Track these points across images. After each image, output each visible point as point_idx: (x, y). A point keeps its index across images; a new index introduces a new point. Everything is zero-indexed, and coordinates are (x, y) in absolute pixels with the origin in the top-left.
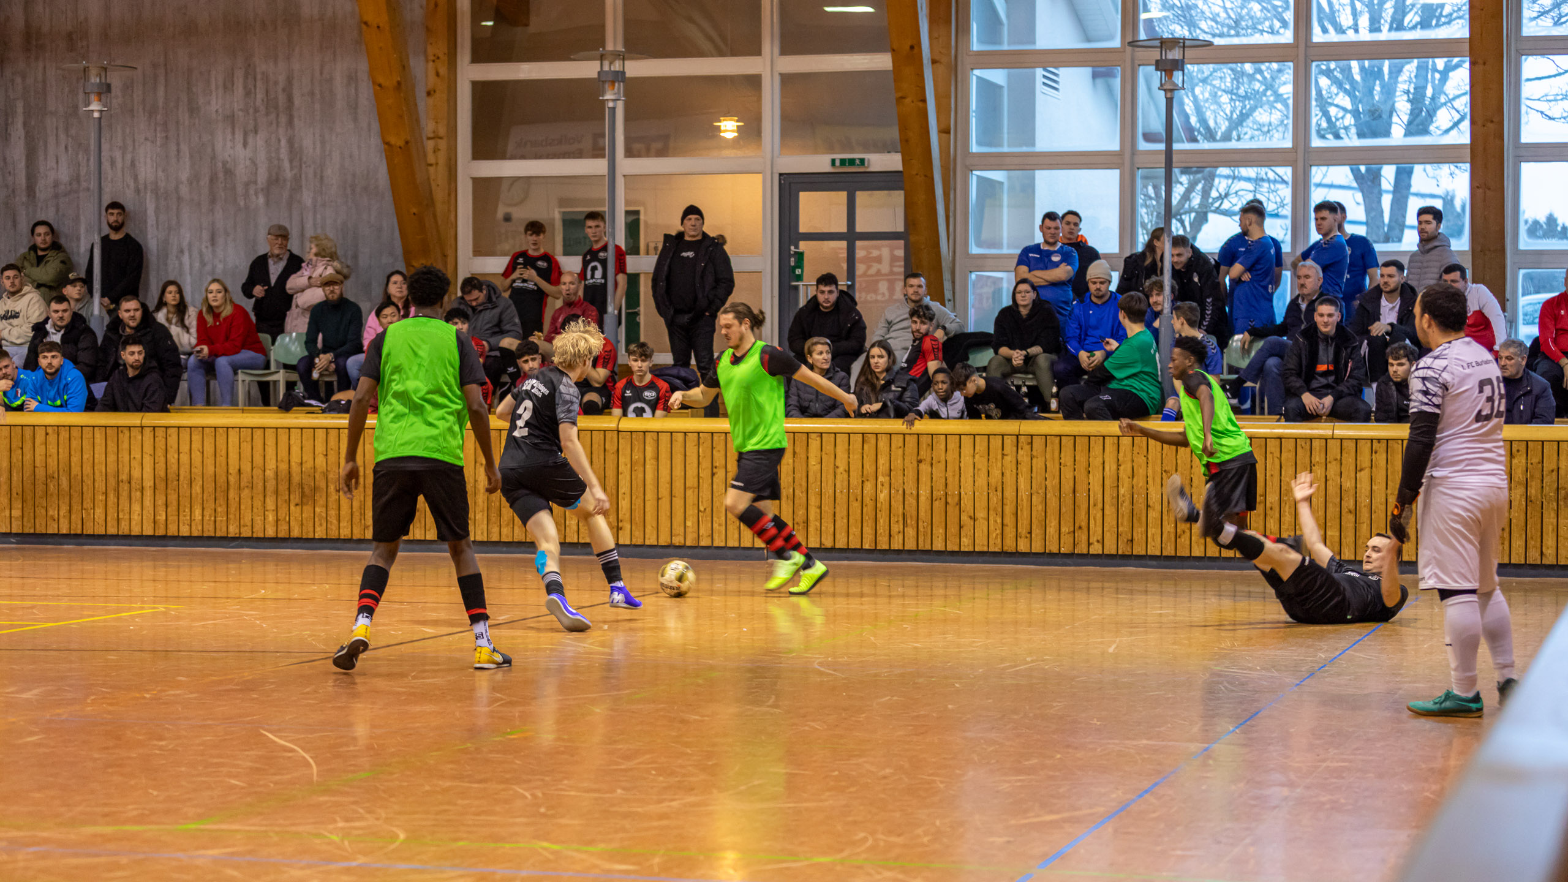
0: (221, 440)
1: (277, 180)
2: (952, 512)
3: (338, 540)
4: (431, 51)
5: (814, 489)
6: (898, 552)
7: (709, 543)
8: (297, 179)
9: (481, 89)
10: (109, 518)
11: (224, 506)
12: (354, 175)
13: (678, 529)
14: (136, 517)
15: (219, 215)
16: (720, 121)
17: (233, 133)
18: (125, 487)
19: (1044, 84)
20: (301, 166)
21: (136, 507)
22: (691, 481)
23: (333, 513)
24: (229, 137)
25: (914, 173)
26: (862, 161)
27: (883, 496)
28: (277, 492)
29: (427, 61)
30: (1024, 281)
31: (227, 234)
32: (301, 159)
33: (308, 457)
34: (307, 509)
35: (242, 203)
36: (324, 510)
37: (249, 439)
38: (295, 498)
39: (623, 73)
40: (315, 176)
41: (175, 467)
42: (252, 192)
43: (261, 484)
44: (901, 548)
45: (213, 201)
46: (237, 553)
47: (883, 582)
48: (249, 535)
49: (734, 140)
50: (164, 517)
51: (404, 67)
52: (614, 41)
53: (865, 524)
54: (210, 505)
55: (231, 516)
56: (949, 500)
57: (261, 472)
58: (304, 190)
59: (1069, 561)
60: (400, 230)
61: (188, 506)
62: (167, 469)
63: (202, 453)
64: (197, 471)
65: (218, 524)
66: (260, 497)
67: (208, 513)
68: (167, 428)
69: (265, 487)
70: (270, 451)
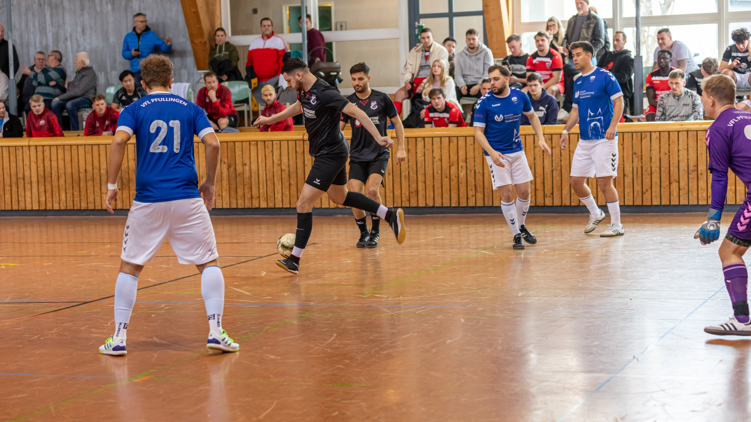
0: (74, 153)
5: (421, 171)
6: (473, 208)
10: (13, 200)
11: (78, 192)
14: (28, 199)
15: (87, 17)
18: (21, 182)
27: (462, 174)
31: (91, 28)
34: (125, 192)
35: (99, 10)
37: (90, 151)
41: (49, 169)
42: (105, 3)
43: (98, 178)
44: (474, 205)
45: (83, 9)
46: (86, 218)
47: (464, 226)
48: (93, 208)
50: (44, 199)
53: (452, 192)
54: (70, 191)
55: (82, 197)
57: (98, 171)
61: (58, 192)
62: (44, 171)
63: (64, 160)
64: (61, 171)
65: (75, 201)
66: (99, 186)
67: (68, 196)
68: (43, 146)
69: (100, 180)
70: (103, 158)
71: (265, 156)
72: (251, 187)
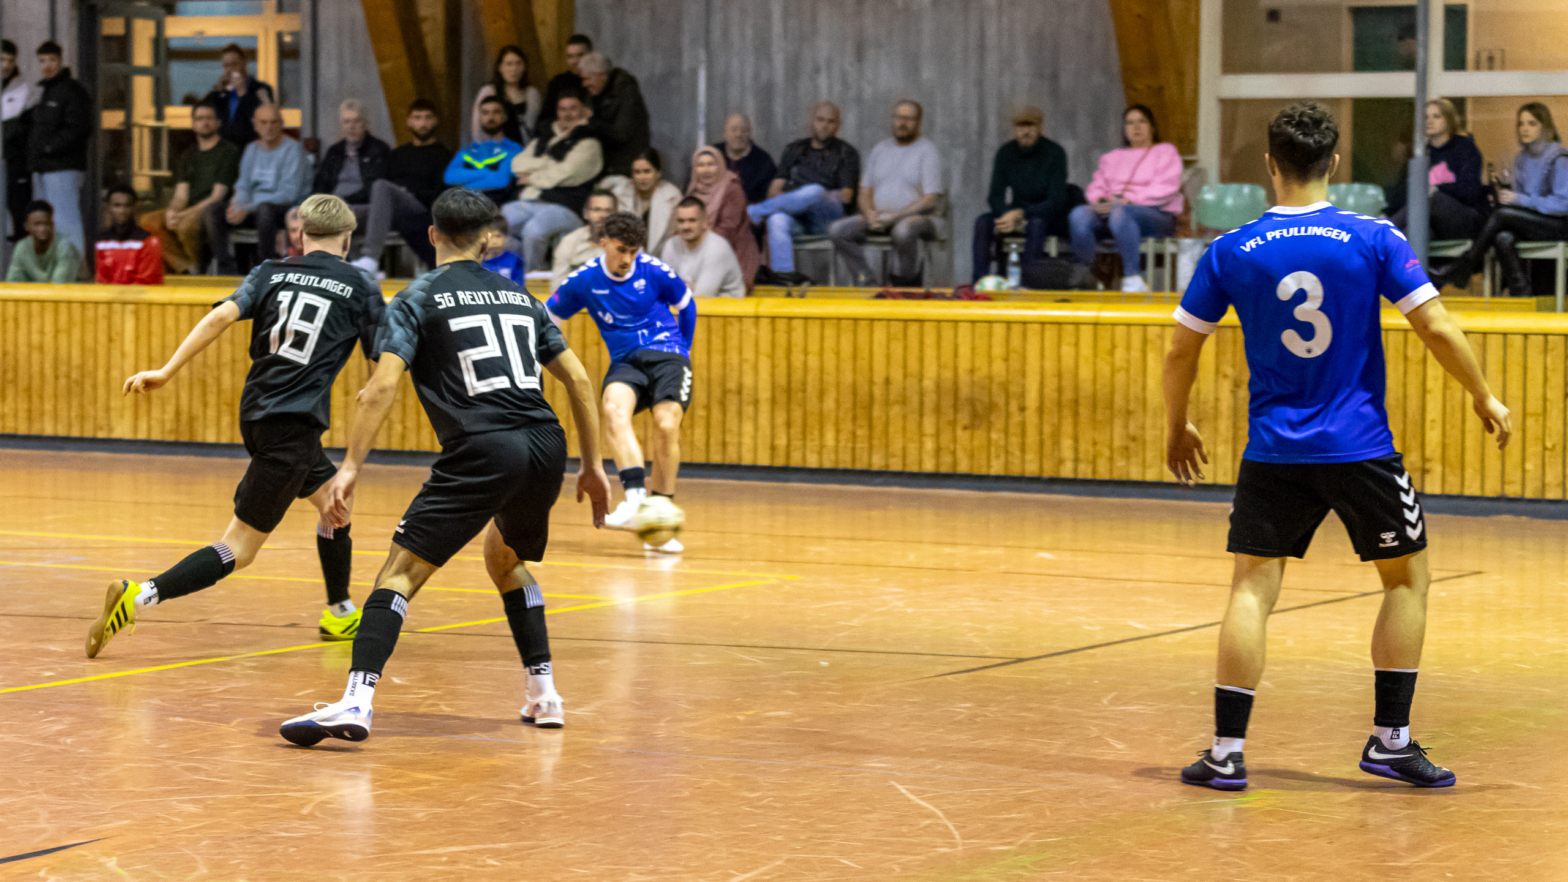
0: (863, 336)
3: (1022, 478)
7: (1559, 496)
10: (712, 441)
11: (866, 429)
13: (1513, 474)
14: (747, 440)
18: (733, 399)
21: (748, 427)
22: (1534, 405)
23: (1015, 440)
28: (938, 410)
31: (878, 45)
33: (981, 363)
34: (980, 434)
36: (1002, 435)
37: (900, 336)
38: (964, 418)
41: (801, 372)
43: (917, 398)
48: (900, 469)
50: (785, 441)
54: (847, 426)
55: (876, 442)
57: (917, 382)
60: (1119, 39)
61: (817, 426)
62: (789, 375)
63: (838, 354)
64: (830, 379)
65: (857, 451)
66: (916, 416)
67: (843, 436)
68: (790, 318)
69: (921, 403)
70: (930, 353)
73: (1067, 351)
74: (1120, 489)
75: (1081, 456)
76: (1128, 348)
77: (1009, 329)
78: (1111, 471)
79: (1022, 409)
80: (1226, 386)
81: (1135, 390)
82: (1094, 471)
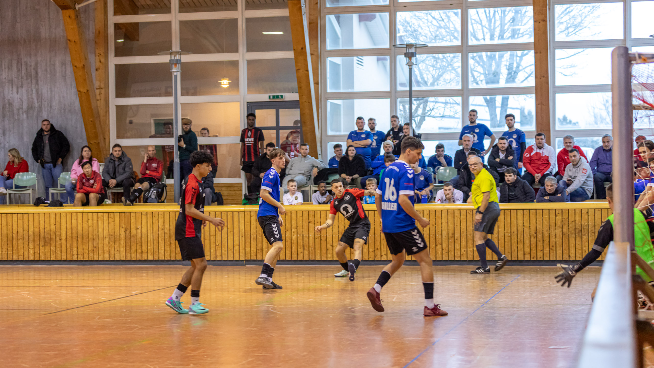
0: (9, 219)
1: (32, 107)
2: (324, 243)
3: (61, 261)
4: (97, 52)
6: (301, 261)
7: (220, 259)
8: (40, 107)
9: (120, 69)
11: (11, 247)
12: (65, 105)
15: (6, 123)
16: (221, 80)
17: (12, 87)
19: (357, 63)
20: (42, 102)
23: (58, 249)
24: (11, 89)
25: (304, 101)
26: (282, 96)
27: (294, 237)
28: (34, 241)
29: (96, 56)
30: (351, 146)
31: (10, 131)
32: (42, 98)
33: (47, 226)
34: (47, 248)
35: (16, 118)
36: (54, 248)
37: (22, 218)
38: (42, 243)
39: (180, 60)
40: (48, 105)
42: (21, 112)
43: (27, 237)
44: (302, 259)
45: (4, 117)
46: (18, 267)
47: (295, 274)
48: (22, 259)
49: (228, 87)
51: (86, 59)
52: (176, 47)
54: (5, 247)
55: (14, 252)
56: (322, 238)
57: (27, 232)
58: (43, 111)
59: (373, 263)
60: (85, 128)
65: (8, 255)
66: (27, 243)
67: (4, 250)
69: (29, 239)
70: (31, 223)
71: (153, 223)
72: (142, 245)
73: (74, 221)
74: (91, 263)
75: (79, 253)
76: (93, 220)
77: (55, 215)
78: (89, 257)
79: (61, 240)
80: (123, 230)
81: (95, 232)
82: (83, 258)
